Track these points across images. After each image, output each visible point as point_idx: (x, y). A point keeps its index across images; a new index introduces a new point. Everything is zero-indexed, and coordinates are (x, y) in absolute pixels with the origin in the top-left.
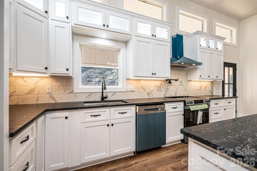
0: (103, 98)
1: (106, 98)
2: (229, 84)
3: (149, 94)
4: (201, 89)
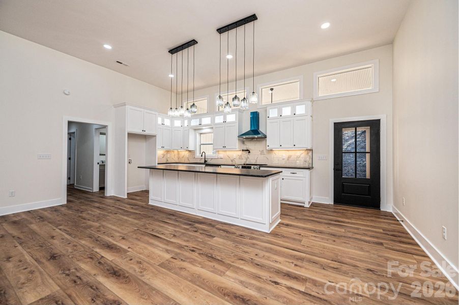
0: (205, 162)
2: (356, 152)
3: (232, 161)
4: (290, 159)
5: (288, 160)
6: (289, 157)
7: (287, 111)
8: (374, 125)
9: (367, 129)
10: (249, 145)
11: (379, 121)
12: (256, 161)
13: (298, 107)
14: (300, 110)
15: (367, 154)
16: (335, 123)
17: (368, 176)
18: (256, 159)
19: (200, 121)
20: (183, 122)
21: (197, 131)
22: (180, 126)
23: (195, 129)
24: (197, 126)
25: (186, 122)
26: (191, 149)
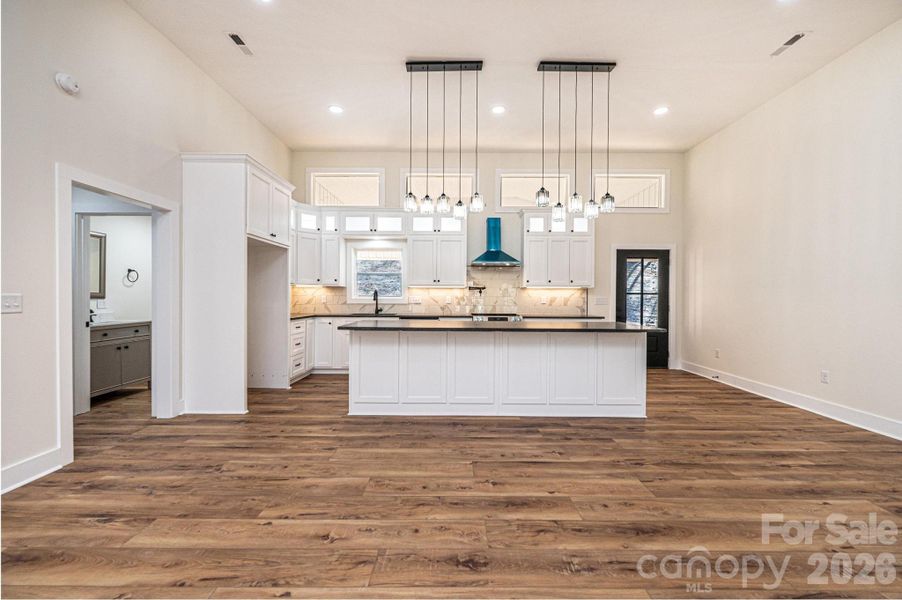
0: (377, 311)
1: (381, 310)
2: (642, 294)
3: (442, 309)
4: (554, 304)
5: (550, 305)
6: (552, 301)
8: (663, 256)
9: (656, 263)
10: (481, 278)
11: (668, 251)
12: (494, 307)
16: (618, 251)
18: (492, 304)
19: (373, 221)
20: (320, 220)
21: (349, 244)
22: (315, 228)
23: (347, 240)
24: (363, 233)
25: (330, 223)
26: (341, 283)
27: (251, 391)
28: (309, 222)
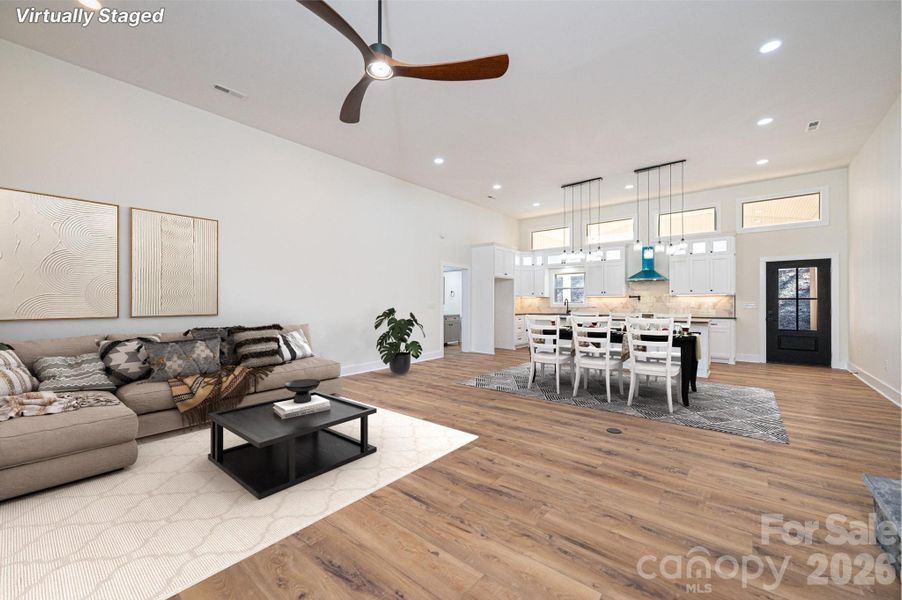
2: (797, 299)
7: (699, 248)
9: (814, 270)
10: (640, 290)
11: (829, 260)
13: (715, 243)
14: (720, 246)
15: (811, 301)
16: (767, 263)
17: (813, 326)
19: (564, 257)
20: (534, 259)
22: (530, 264)
23: (550, 269)
24: (558, 265)
25: (539, 260)
26: (546, 295)
27: (496, 349)
28: (528, 261)
